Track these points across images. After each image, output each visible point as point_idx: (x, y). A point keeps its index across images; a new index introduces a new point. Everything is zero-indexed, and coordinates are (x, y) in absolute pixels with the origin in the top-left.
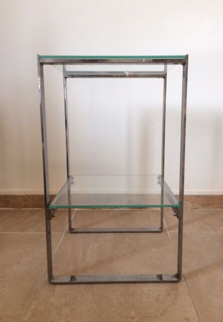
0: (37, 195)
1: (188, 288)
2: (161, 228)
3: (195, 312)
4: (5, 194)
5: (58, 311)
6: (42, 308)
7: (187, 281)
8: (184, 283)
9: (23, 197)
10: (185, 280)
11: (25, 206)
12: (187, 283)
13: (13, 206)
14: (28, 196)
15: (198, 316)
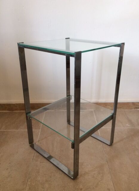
3: (112, 184)
5: (42, 186)
6: (34, 184)
9: (14, 105)
15: (114, 187)
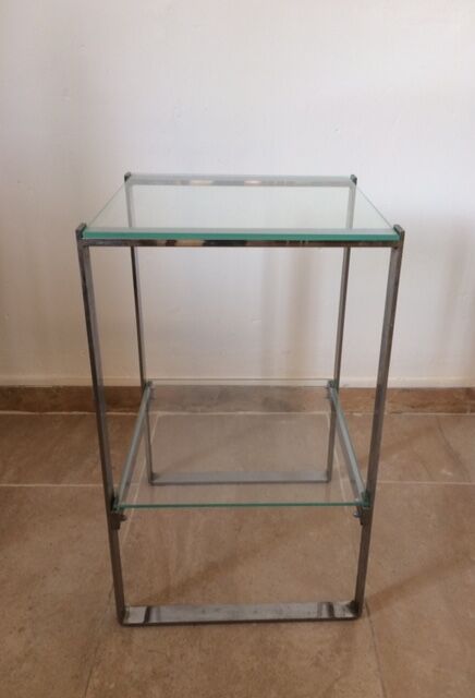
0: (78, 388)
1: (373, 634)
2: (329, 473)
3: (381, 689)
4: (11, 384)
5: (140, 693)
6: (112, 686)
7: (372, 617)
8: (366, 619)
9: (47, 391)
10: (369, 614)
11: (54, 408)
12: (371, 622)
13: (28, 407)
14: (58, 389)
